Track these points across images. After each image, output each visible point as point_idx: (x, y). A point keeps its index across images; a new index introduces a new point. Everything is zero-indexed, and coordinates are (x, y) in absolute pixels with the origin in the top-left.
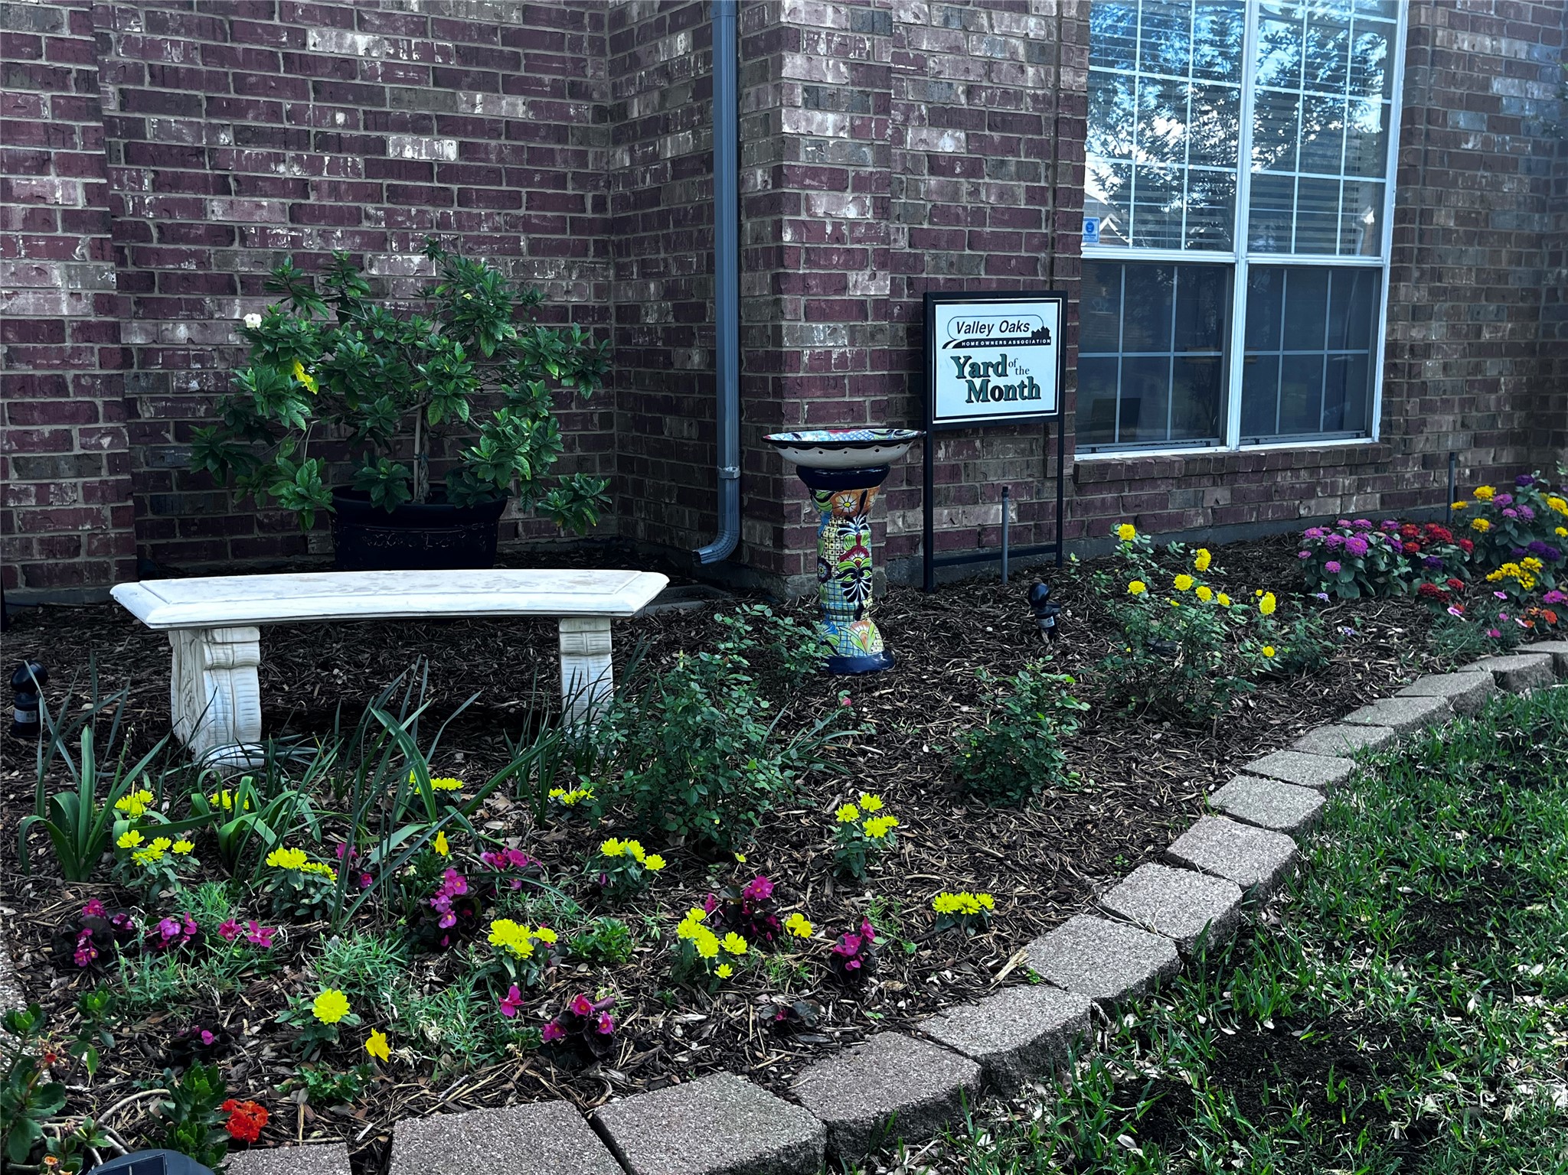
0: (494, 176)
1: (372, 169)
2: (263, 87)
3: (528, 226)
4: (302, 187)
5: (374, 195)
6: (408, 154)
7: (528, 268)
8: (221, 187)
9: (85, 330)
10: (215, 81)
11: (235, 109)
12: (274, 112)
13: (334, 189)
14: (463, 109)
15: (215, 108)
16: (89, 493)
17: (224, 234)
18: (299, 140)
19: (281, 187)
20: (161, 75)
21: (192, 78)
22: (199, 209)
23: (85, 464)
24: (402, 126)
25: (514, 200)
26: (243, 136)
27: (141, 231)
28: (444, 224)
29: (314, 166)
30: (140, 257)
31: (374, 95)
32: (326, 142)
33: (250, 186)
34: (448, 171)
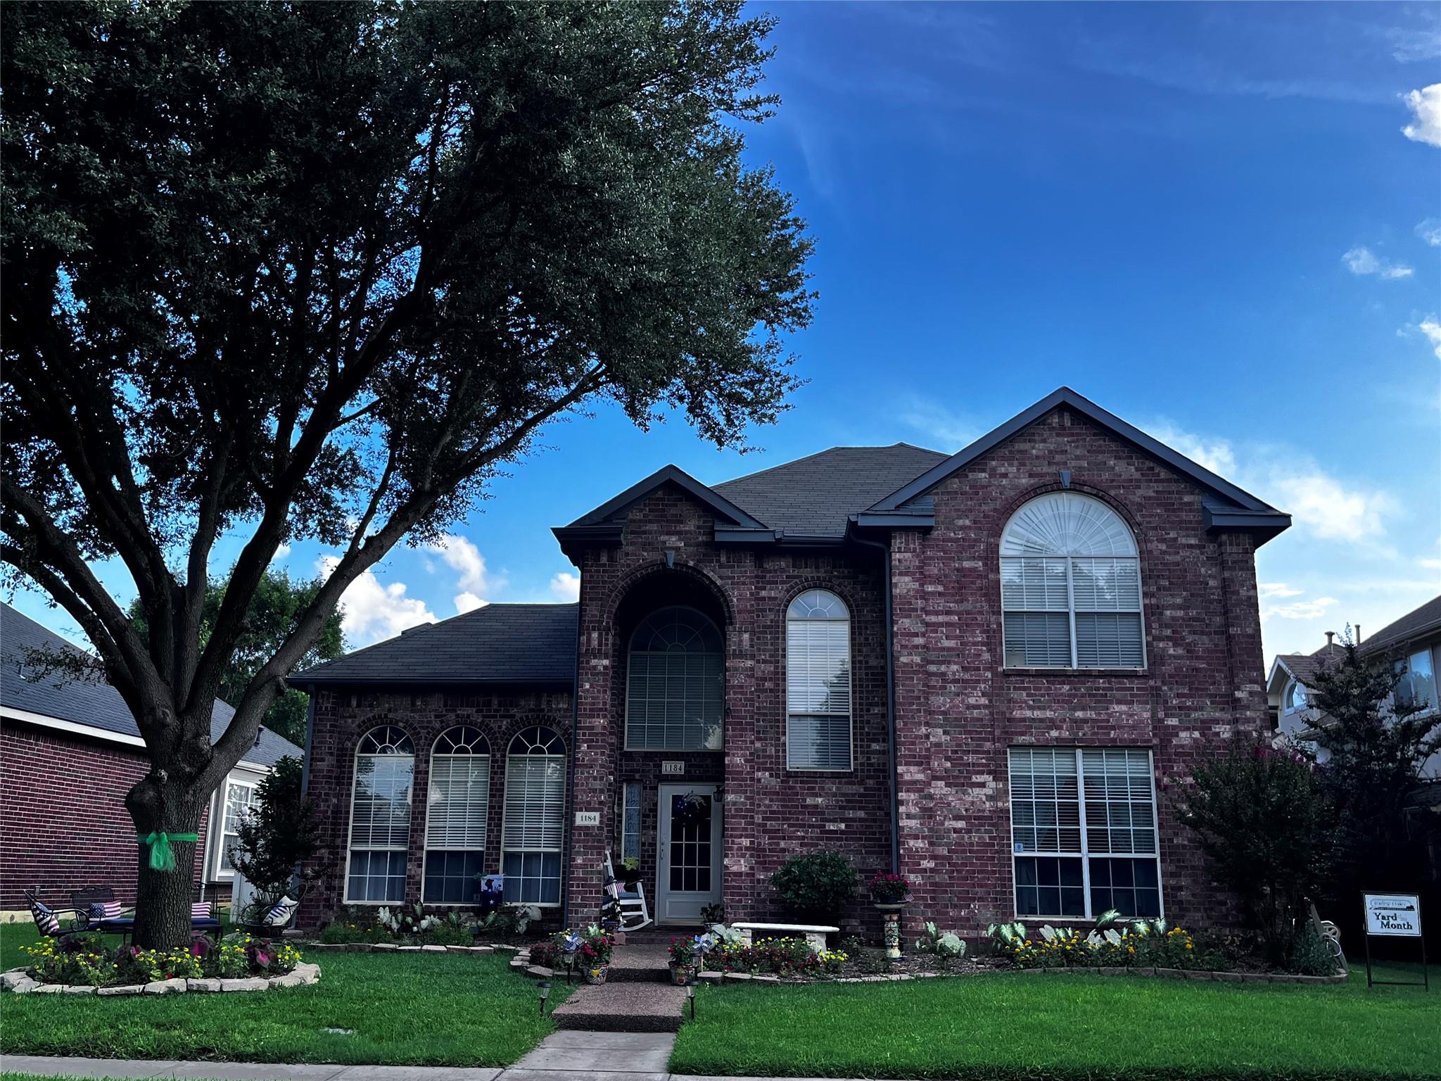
0: (855, 833)
1: (822, 832)
2: (795, 813)
3: (865, 846)
4: (803, 838)
5: (822, 839)
6: (832, 828)
8: (784, 838)
9: (747, 874)
10: (784, 813)
11: (789, 819)
12: (797, 819)
13: (812, 838)
14: (847, 816)
15: (784, 819)
16: (745, 914)
17: (784, 850)
18: (803, 826)
19: (798, 838)
20: (772, 812)
21: (779, 812)
22: (778, 844)
23: (744, 907)
24: (830, 821)
25: (861, 839)
26: (789, 826)
27: (764, 850)
28: (841, 846)
29: (807, 832)
30: (764, 856)
31: (823, 813)
33: (790, 838)
34: (842, 832)
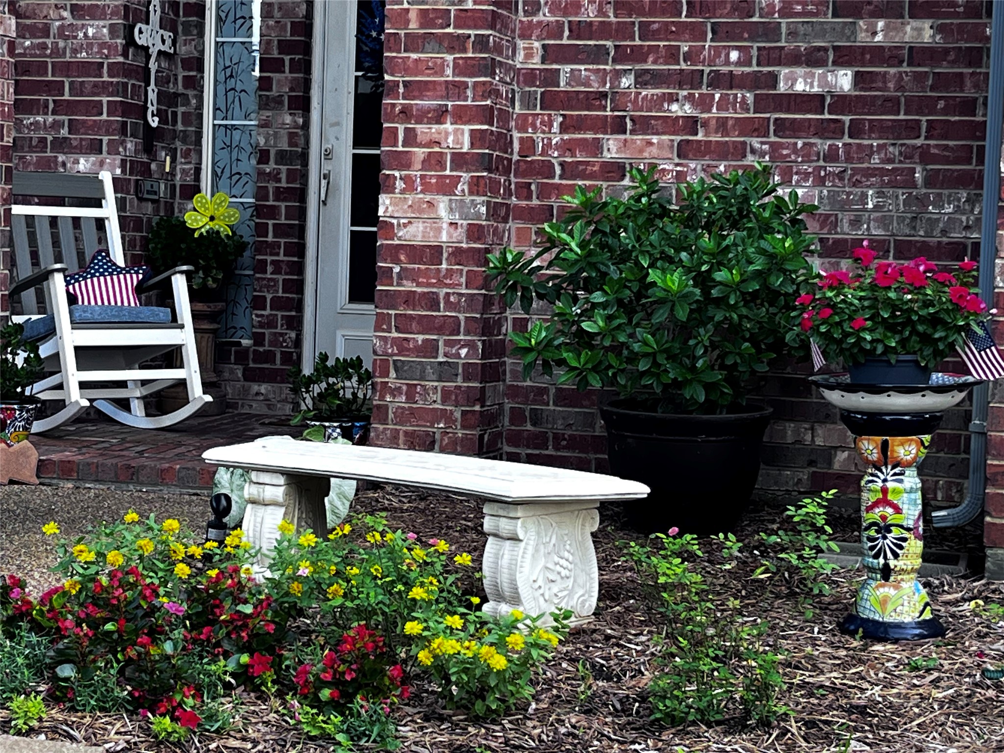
0: (890, 104)
1: (761, 104)
2: (665, 32)
3: (925, 156)
4: (691, 125)
5: (760, 129)
6: (800, 87)
7: (922, 201)
8: (619, 127)
9: (458, 254)
10: (624, 31)
11: (639, 55)
12: (672, 55)
13: (722, 125)
14: (863, 38)
15: (621, 55)
16: (446, 396)
17: (616, 170)
18: (692, 80)
19: (671, 125)
20: (578, 30)
21: (604, 30)
22: (596, 147)
23: (445, 371)
24: (795, 59)
25: (912, 129)
26: (643, 79)
27: (547, 169)
28: (831, 156)
29: (704, 103)
30: (545, 191)
31: (770, 31)
32: (717, 80)
33: (643, 125)
34: (841, 102)
